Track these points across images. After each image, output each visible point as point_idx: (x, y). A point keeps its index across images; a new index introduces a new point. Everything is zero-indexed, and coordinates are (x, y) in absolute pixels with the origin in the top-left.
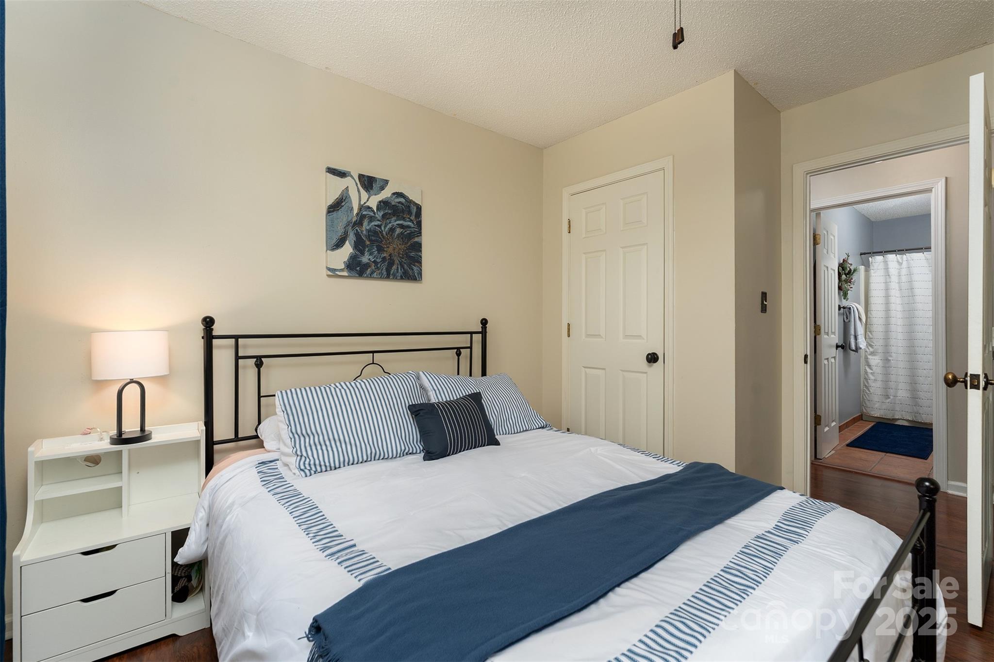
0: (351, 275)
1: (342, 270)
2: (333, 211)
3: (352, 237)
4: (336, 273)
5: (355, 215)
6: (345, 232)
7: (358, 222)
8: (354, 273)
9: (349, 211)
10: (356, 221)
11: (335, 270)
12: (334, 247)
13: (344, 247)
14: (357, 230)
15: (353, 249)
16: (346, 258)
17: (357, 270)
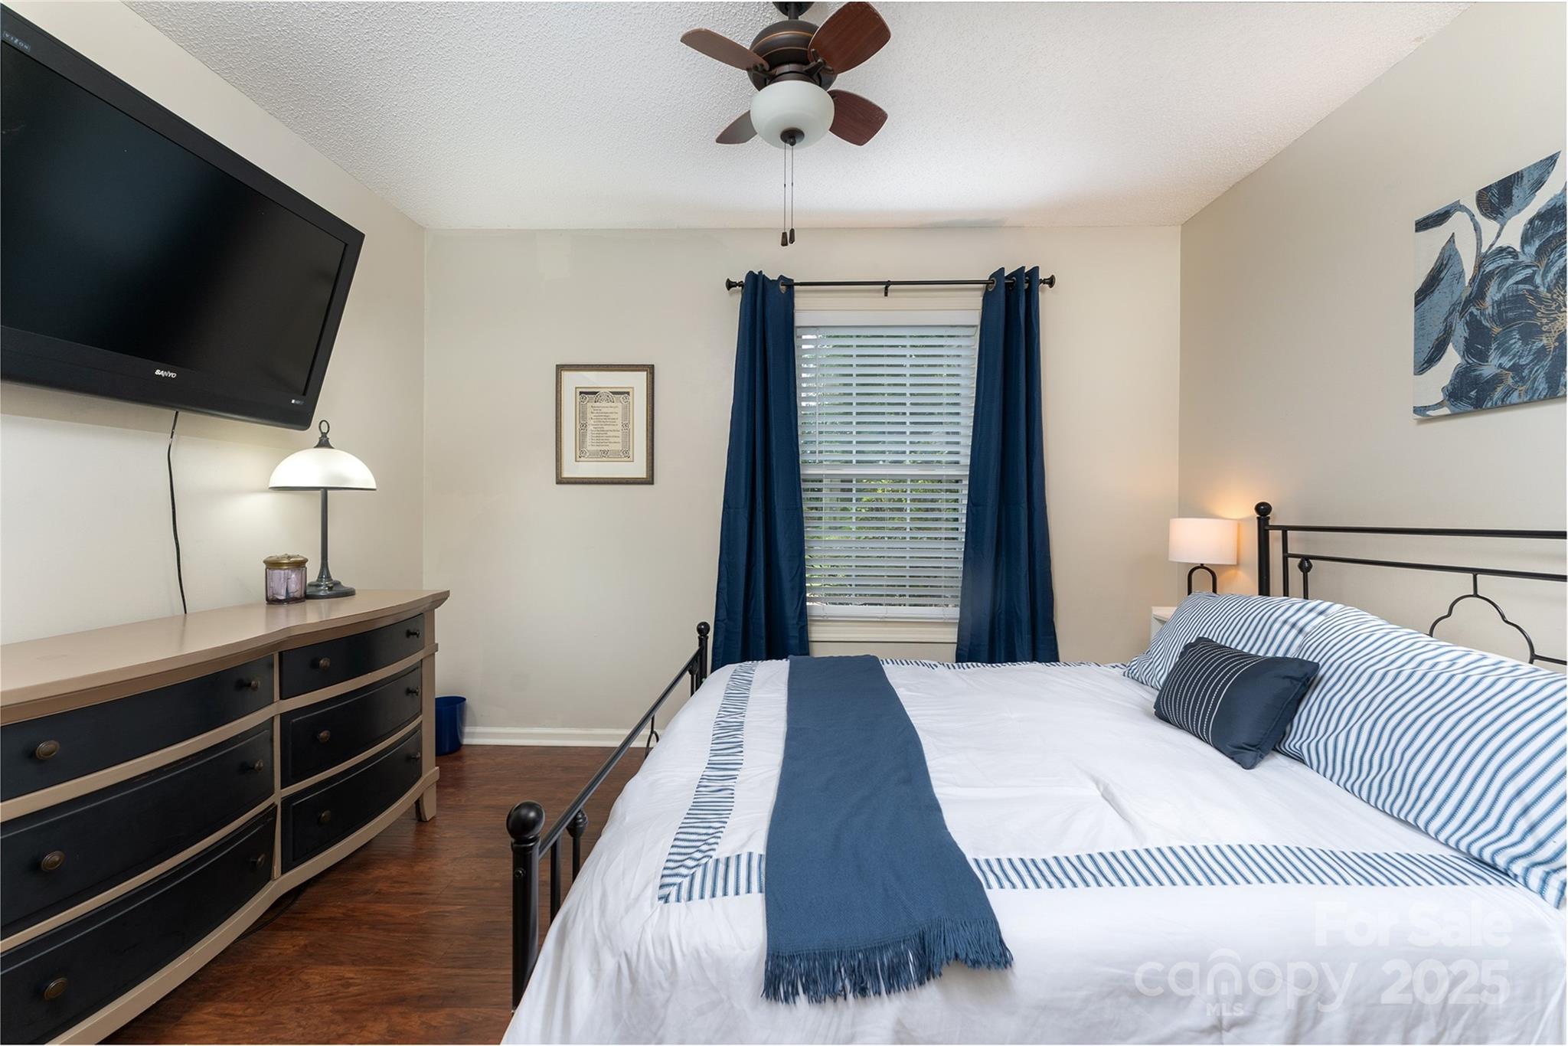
0: (1457, 410)
1: (1440, 405)
2: (1424, 299)
3: (1461, 332)
4: (1428, 413)
5: (1467, 284)
6: (1445, 330)
7: (1473, 296)
8: (1464, 406)
9: (1455, 282)
10: (1470, 295)
11: (1426, 408)
12: (1425, 366)
13: (1442, 360)
14: (1472, 313)
15: (1463, 356)
16: (1446, 381)
17: (1470, 398)
